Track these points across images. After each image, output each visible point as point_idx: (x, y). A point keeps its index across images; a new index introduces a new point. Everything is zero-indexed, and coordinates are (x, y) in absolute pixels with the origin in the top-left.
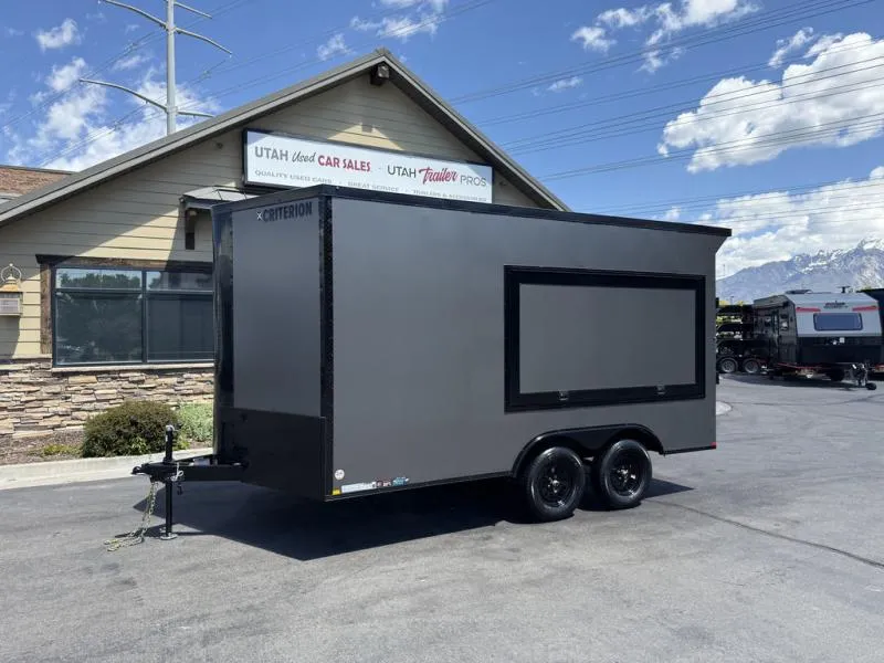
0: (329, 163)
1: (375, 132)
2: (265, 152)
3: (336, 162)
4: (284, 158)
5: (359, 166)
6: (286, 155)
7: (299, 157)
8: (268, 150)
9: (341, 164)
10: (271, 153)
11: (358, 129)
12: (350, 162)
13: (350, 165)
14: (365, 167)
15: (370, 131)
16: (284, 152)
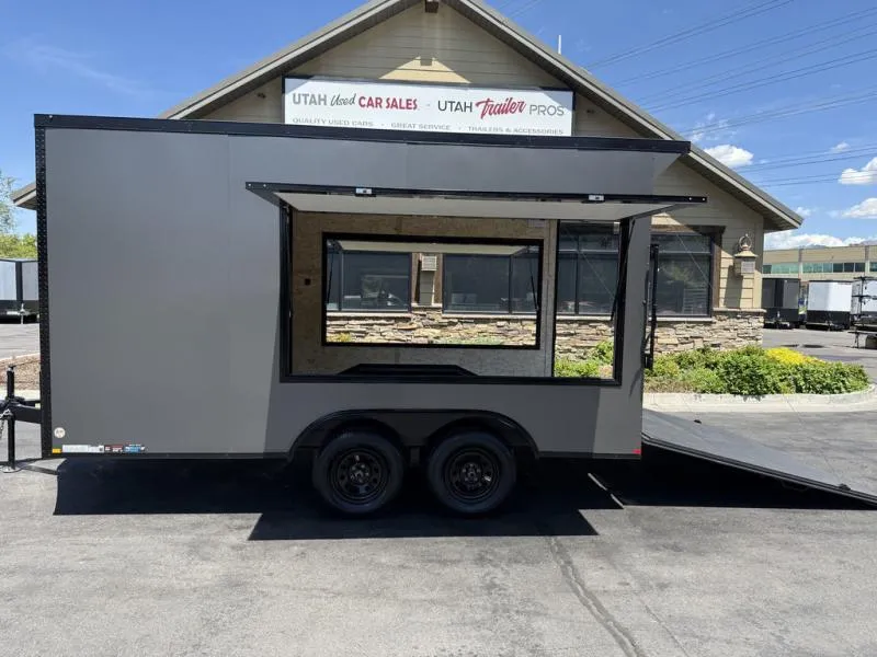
0: (370, 103)
1: (436, 65)
2: (302, 98)
3: (378, 102)
4: (322, 103)
5: (404, 104)
6: (325, 100)
7: (338, 101)
8: (306, 95)
9: (384, 104)
10: (308, 99)
11: (416, 64)
12: (394, 100)
13: (394, 104)
14: (410, 104)
15: (430, 64)
16: (322, 97)
